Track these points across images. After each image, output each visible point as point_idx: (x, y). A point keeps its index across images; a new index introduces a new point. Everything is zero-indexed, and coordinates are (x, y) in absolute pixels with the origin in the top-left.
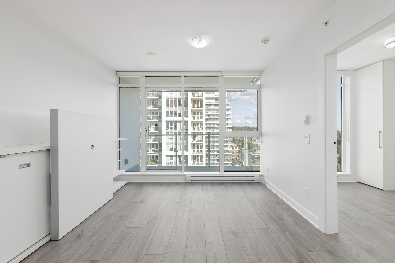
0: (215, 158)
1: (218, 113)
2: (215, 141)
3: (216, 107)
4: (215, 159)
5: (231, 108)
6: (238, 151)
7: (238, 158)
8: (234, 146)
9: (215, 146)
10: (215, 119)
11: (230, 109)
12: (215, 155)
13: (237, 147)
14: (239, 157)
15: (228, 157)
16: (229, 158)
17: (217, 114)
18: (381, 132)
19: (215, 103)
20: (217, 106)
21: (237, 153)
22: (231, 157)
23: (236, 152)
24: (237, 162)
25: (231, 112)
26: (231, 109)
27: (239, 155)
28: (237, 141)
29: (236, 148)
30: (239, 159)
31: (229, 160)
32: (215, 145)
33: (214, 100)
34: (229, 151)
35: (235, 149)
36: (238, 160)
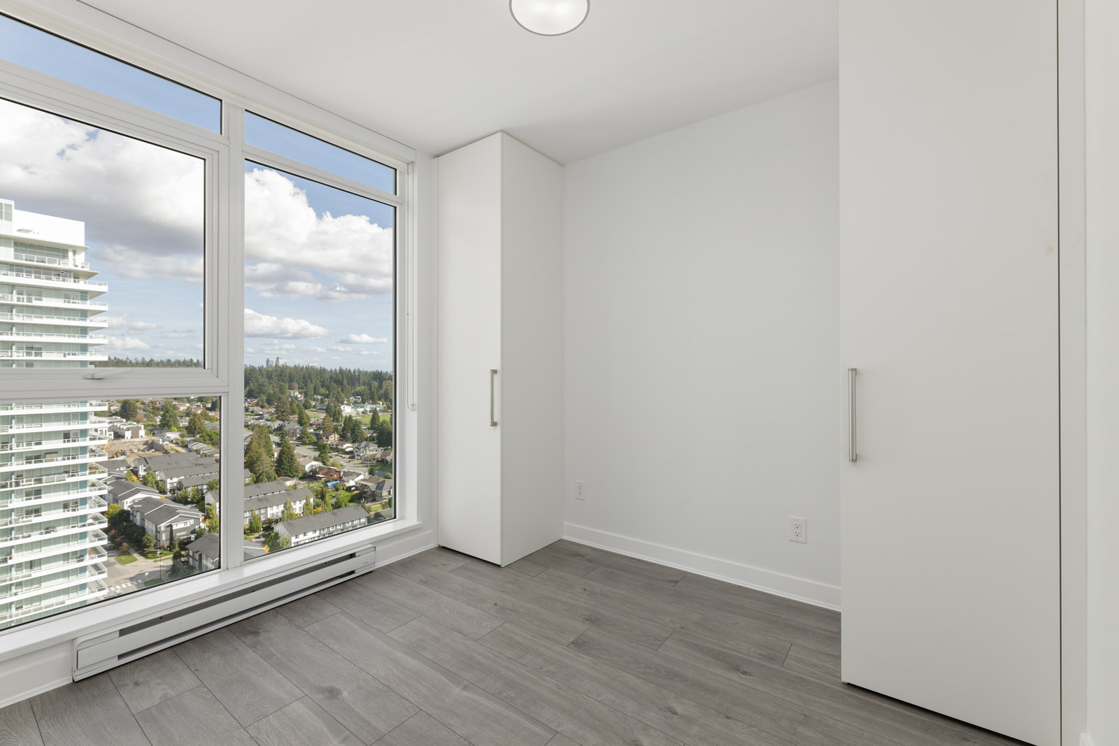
0: (13, 488)
1: (29, 300)
2: (13, 417)
3: (18, 275)
4: (12, 492)
5: (104, 288)
6: (146, 443)
7: (145, 470)
8: (128, 429)
9: (13, 436)
10: (13, 325)
11: (100, 293)
12: (12, 473)
13: (142, 432)
14: (149, 465)
15: (90, 473)
16: (93, 478)
17: (27, 306)
18: (494, 372)
19: (16, 257)
20: (31, 272)
21: (143, 451)
22: (103, 472)
23: (136, 451)
24: (140, 483)
25: (105, 305)
26: (104, 292)
27: (150, 458)
28: (141, 411)
29: (135, 435)
30: (151, 472)
31: (93, 485)
32: (11, 432)
33: (12, 249)
34: (93, 451)
35: (133, 440)
36: (144, 477)
